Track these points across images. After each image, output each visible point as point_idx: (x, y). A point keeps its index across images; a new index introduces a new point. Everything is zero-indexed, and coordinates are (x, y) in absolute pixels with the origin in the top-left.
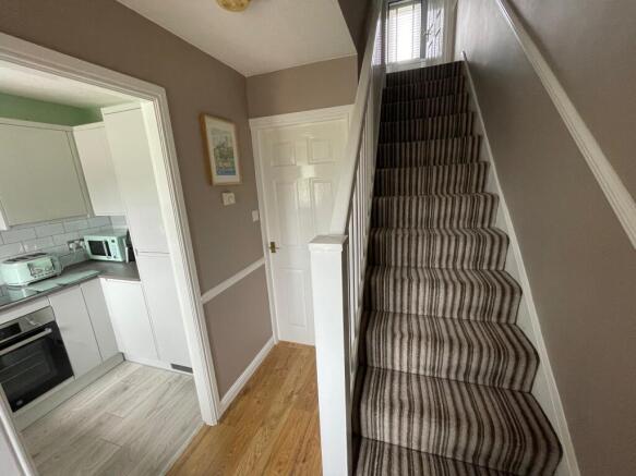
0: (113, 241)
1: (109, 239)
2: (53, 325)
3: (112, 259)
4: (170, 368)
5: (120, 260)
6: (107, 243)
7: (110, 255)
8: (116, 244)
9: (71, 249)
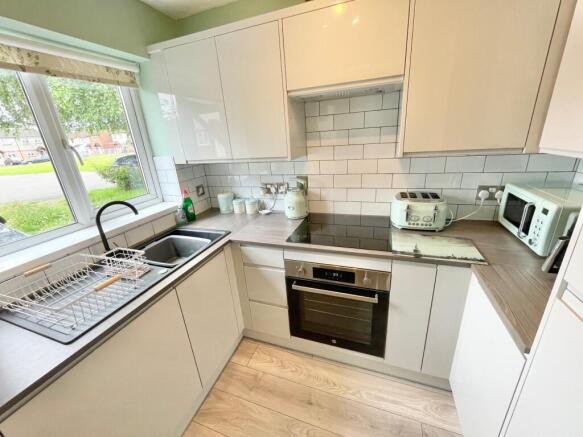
0: (545, 212)
1: (540, 204)
3: (526, 241)
5: (539, 250)
6: (532, 208)
7: (526, 230)
8: (548, 219)
9: (478, 198)
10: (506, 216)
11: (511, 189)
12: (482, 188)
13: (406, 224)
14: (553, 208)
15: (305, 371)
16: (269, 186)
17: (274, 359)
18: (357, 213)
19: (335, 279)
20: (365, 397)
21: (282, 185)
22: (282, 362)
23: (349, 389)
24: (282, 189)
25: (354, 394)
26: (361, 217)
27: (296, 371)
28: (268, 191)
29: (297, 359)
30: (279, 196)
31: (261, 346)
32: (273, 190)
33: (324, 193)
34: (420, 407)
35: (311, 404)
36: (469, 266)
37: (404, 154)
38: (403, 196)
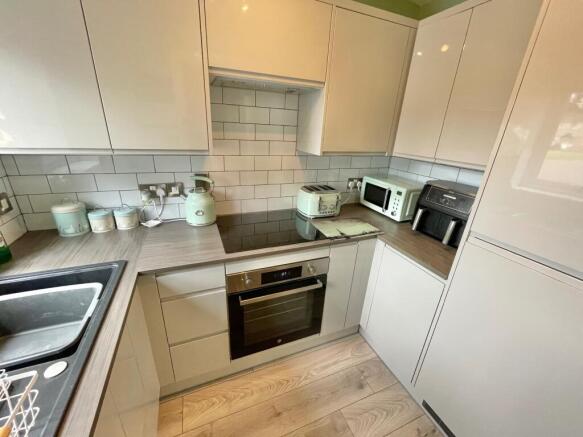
0: (399, 193)
1: (394, 189)
2: (323, 278)
4: (421, 404)
5: (398, 218)
6: (390, 192)
7: (386, 208)
8: (402, 199)
9: (348, 188)
10: (367, 198)
11: (367, 180)
12: (351, 180)
13: (317, 214)
14: (404, 191)
15: (254, 388)
16: (151, 188)
17: (214, 399)
18: (265, 210)
19: (285, 278)
20: (315, 374)
21: (174, 185)
22: (224, 397)
23: (300, 377)
24: (175, 191)
25: (306, 379)
26: (268, 214)
27: (246, 395)
28: (153, 195)
29: (239, 381)
30: (170, 200)
31: (187, 396)
32: (161, 193)
33: (230, 192)
34: (349, 356)
35: (279, 414)
36: (376, 237)
37: (324, 153)
38: (311, 189)
